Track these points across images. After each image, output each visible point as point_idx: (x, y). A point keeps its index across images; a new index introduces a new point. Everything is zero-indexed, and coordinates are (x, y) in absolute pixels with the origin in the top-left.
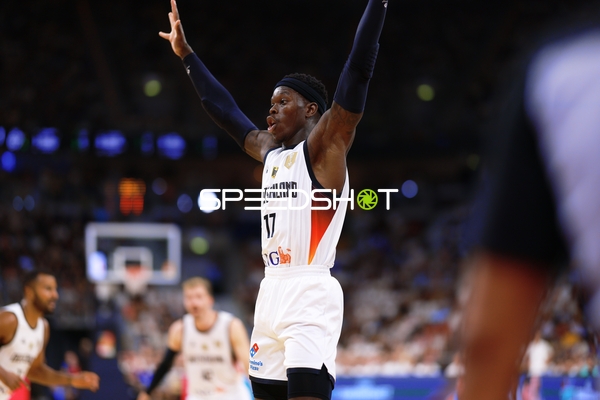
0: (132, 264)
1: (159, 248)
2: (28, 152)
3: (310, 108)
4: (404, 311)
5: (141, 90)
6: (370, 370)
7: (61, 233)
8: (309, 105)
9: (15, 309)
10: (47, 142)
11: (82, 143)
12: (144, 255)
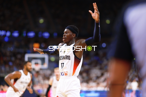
0: (36, 64)
1: (43, 60)
2: (11, 37)
3: (74, 35)
4: (102, 75)
5: (38, 22)
6: (94, 89)
7: (19, 56)
8: (73, 34)
9: (21, 71)
10: (16, 34)
11: (24, 35)
12: (39, 62)
